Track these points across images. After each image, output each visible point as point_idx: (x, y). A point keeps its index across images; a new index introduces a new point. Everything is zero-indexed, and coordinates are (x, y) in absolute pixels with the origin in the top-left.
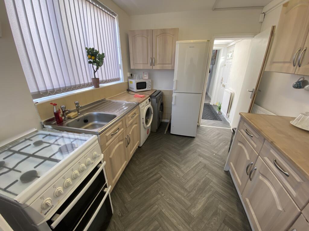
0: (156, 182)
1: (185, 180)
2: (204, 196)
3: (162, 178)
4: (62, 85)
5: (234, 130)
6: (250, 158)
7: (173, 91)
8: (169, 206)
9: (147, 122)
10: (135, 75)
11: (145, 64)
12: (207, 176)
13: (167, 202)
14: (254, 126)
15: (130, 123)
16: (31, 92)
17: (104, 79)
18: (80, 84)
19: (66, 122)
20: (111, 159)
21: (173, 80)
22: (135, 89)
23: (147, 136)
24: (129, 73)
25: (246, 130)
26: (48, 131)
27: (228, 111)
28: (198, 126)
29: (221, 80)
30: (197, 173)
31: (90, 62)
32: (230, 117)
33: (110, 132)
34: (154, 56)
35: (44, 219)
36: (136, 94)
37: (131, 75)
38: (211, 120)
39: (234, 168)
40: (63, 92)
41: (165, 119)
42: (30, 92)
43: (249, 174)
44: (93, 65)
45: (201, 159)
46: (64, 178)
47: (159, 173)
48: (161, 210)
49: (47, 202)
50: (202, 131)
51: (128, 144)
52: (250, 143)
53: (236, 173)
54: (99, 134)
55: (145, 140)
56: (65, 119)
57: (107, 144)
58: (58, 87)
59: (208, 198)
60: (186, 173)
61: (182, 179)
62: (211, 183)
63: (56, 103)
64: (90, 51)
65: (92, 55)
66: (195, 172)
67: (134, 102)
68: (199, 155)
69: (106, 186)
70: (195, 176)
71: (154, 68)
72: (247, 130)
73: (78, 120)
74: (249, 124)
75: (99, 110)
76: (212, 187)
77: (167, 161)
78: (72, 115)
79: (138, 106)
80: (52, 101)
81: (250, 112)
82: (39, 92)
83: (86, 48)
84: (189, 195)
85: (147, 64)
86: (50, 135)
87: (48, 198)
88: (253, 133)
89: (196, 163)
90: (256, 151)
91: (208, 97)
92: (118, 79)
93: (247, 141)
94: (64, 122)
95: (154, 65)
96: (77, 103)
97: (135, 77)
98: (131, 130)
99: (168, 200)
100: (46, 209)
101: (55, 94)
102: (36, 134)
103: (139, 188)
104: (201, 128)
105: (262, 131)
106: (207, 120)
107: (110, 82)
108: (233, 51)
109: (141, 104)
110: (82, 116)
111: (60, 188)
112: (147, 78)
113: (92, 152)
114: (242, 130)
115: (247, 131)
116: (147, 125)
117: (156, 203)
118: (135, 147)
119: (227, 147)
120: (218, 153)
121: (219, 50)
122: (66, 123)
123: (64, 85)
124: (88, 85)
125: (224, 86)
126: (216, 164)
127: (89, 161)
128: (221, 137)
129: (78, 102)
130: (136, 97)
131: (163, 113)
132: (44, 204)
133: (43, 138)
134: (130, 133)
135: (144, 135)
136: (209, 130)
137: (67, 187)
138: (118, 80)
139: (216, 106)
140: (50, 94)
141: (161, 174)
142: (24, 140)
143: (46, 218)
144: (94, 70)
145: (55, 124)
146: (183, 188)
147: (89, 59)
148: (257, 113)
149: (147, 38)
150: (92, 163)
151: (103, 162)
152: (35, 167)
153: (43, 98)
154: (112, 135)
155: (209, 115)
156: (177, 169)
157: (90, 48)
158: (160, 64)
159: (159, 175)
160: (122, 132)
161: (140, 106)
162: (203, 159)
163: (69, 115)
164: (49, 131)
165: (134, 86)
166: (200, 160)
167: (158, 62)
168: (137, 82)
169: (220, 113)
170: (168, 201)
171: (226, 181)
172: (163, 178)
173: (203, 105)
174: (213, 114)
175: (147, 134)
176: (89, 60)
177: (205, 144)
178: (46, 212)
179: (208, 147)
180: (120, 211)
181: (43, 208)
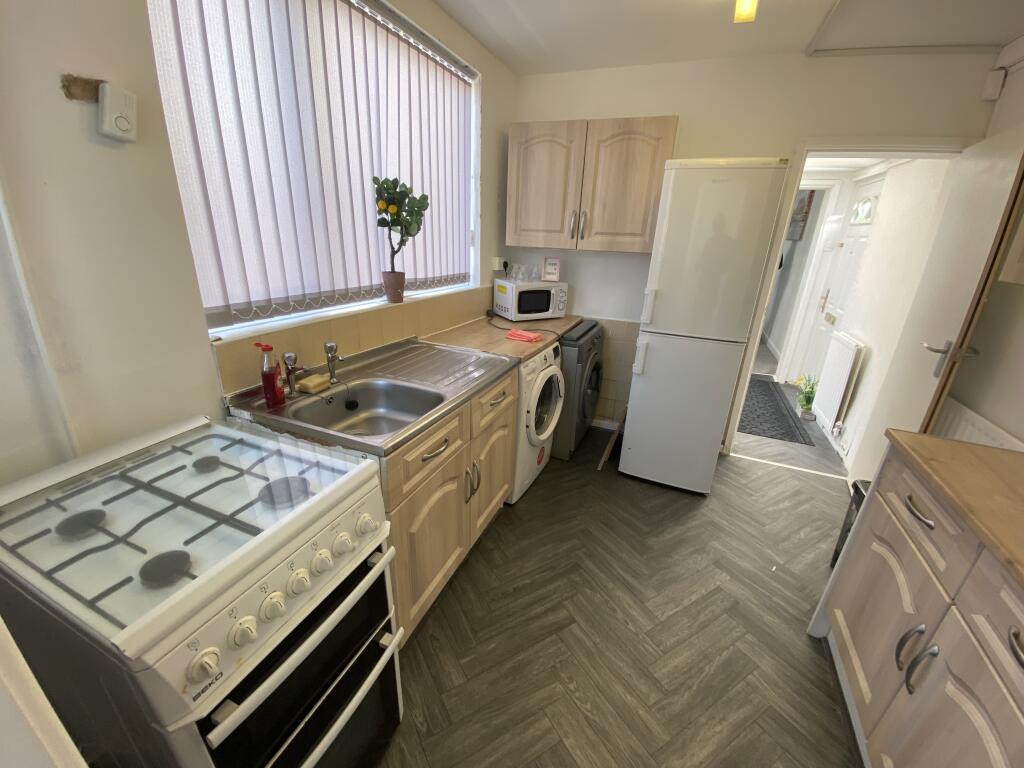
0: (554, 636)
1: (658, 646)
2: (723, 719)
3: (574, 627)
4: (294, 290)
5: (860, 486)
6: (917, 608)
7: (639, 325)
8: (590, 732)
9: (540, 424)
10: (516, 267)
11: (555, 232)
12: (738, 644)
13: (583, 713)
14: (942, 489)
15: (484, 422)
16: (205, 306)
17: (421, 275)
18: (347, 290)
19: (291, 405)
20: (412, 537)
21: (644, 290)
22: (512, 312)
23: (536, 470)
24: (497, 259)
25: (910, 498)
26: (238, 429)
27: (842, 414)
28: (722, 457)
29: (822, 298)
30: (704, 626)
31: (382, 223)
32: (847, 435)
33: (418, 452)
34: (586, 208)
35: (192, 712)
36: (514, 328)
37: (506, 265)
38: (772, 437)
39: (846, 633)
40: (295, 310)
41: (604, 417)
42: (202, 305)
43: (906, 667)
44: (390, 230)
45: (722, 578)
46: (263, 589)
47: (564, 607)
48: (561, 740)
49: (206, 659)
50: (733, 475)
51: (473, 491)
52: (921, 548)
53: (853, 652)
54: (385, 456)
55: (528, 482)
56: (291, 393)
57: (406, 488)
58: (282, 295)
59: (737, 729)
60: (662, 622)
61: (645, 642)
62: (751, 673)
63: (270, 345)
64: (387, 190)
65: (390, 201)
66: (697, 623)
67: (506, 356)
68: (717, 564)
69: (388, 628)
70: (692, 639)
71: (583, 245)
72: (914, 498)
73: (329, 401)
74: (925, 480)
75: (395, 374)
76: (755, 689)
77: (599, 568)
78: (312, 382)
79: (515, 370)
80: (259, 336)
81: (930, 428)
82: (228, 307)
83: (375, 180)
84: (665, 702)
85: (561, 231)
86: (241, 442)
87: (211, 649)
88: (936, 515)
89: (704, 592)
90: (941, 584)
91: (767, 355)
92: (463, 278)
93: (910, 541)
94: (288, 402)
95: (582, 238)
96: (331, 348)
97: (517, 273)
98: (487, 448)
99: (588, 706)
100: (201, 682)
101: (271, 316)
102: (204, 434)
103: (493, 646)
104: (732, 464)
105: (972, 511)
106: (757, 437)
107: (437, 286)
108: (877, 197)
109: (526, 363)
110: (342, 388)
111: (248, 621)
112: (555, 278)
113: (357, 512)
114: (892, 497)
115: (911, 503)
116: (538, 434)
117: (547, 710)
118: (496, 502)
119: (828, 547)
120: (787, 566)
121: (822, 192)
122: (293, 408)
123: (300, 287)
124: (370, 293)
125: (831, 320)
126: (779, 604)
127: (343, 543)
128: (806, 506)
129: (333, 344)
130: (512, 337)
131: (598, 397)
132: (197, 665)
133: (223, 449)
134: (482, 458)
135: (526, 469)
136: (760, 473)
137: (267, 618)
138: (462, 282)
139: (795, 388)
140: (257, 316)
141: (571, 608)
142: (169, 449)
143: (195, 709)
144: (393, 248)
145: (260, 408)
146: (646, 674)
147: (380, 212)
148: (957, 438)
149: (569, 150)
150: (354, 549)
151: (389, 547)
152: (187, 543)
153: (236, 326)
154: (424, 460)
155: (766, 422)
156: (631, 602)
157: (387, 180)
158: (602, 234)
159: (565, 612)
160: (455, 451)
161: (524, 369)
162: (728, 578)
163: (303, 382)
164: (241, 428)
165: (509, 300)
166: (718, 583)
167: (597, 226)
168: (524, 289)
169: (808, 417)
170: (586, 709)
171: (812, 677)
172: (580, 627)
173: (748, 380)
174: (784, 415)
175: (539, 462)
176: (380, 214)
177: (745, 526)
178: (200, 691)
179: (753, 536)
180: (424, 716)
181: (192, 678)
